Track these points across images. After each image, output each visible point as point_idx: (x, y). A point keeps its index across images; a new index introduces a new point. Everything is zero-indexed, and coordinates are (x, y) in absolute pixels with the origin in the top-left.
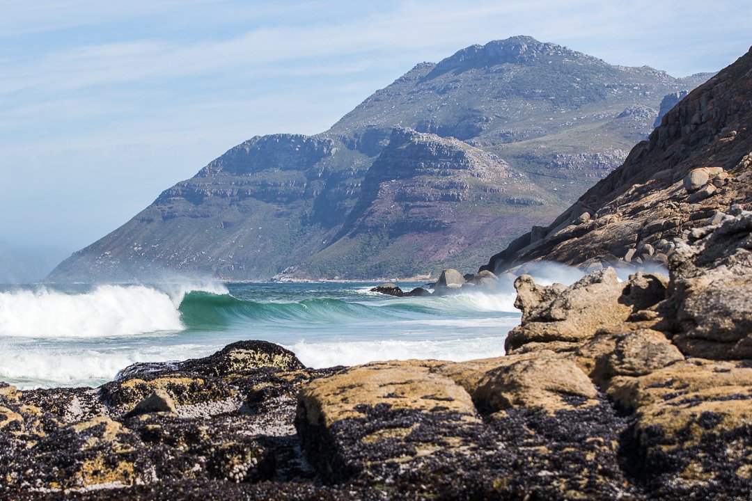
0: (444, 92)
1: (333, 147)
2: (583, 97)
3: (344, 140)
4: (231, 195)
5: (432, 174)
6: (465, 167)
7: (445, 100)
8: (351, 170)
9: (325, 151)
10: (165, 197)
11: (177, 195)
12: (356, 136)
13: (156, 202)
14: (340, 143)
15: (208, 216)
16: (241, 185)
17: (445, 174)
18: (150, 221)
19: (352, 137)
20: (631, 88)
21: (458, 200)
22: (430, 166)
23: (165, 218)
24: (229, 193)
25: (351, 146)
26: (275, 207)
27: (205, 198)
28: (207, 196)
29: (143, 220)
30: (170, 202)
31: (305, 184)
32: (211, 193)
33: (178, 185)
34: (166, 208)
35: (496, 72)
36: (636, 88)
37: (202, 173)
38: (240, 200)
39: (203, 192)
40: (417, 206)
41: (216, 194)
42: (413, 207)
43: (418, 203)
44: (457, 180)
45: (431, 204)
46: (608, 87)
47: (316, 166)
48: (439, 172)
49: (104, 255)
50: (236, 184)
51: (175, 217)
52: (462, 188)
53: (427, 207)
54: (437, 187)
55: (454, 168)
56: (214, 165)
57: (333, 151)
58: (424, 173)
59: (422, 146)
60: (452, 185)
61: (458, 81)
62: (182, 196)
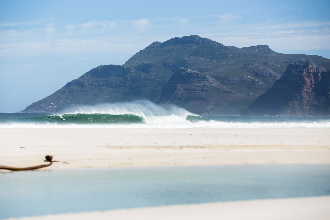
0: (169, 52)
1: (132, 70)
2: (220, 57)
3: (135, 67)
4: (95, 85)
5: (195, 82)
6: (207, 81)
7: (171, 55)
8: (141, 78)
9: (129, 71)
10: (69, 85)
11: (74, 84)
12: (139, 66)
13: (65, 86)
14: (134, 69)
15: (87, 92)
16: (98, 81)
17: (200, 83)
18: (64, 93)
19: (138, 67)
20: (235, 54)
21: (207, 91)
22: (194, 80)
23: (70, 92)
24: (94, 84)
25: (138, 69)
26: (113, 89)
27: (85, 86)
28: (85, 85)
29: (62, 92)
30: (71, 86)
31: (123, 82)
32: (87, 84)
33: (73, 80)
34: (70, 88)
35: (187, 47)
36: (236, 54)
37: (82, 77)
38: (98, 87)
39: (84, 84)
40: (193, 92)
41: (89, 84)
42: (192, 93)
43: (193, 91)
44: (205, 85)
45: (198, 92)
46: (227, 53)
47: (127, 76)
48: (198, 82)
49: (51, 104)
50: (96, 81)
51: (74, 91)
52: (208, 87)
53: (197, 93)
54: (199, 87)
55: (203, 81)
56: (87, 74)
57: (132, 71)
58: (193, 82)
59: (191, 74)
60: (204, 86)
61: (174, 49)
62: (75, 84)
